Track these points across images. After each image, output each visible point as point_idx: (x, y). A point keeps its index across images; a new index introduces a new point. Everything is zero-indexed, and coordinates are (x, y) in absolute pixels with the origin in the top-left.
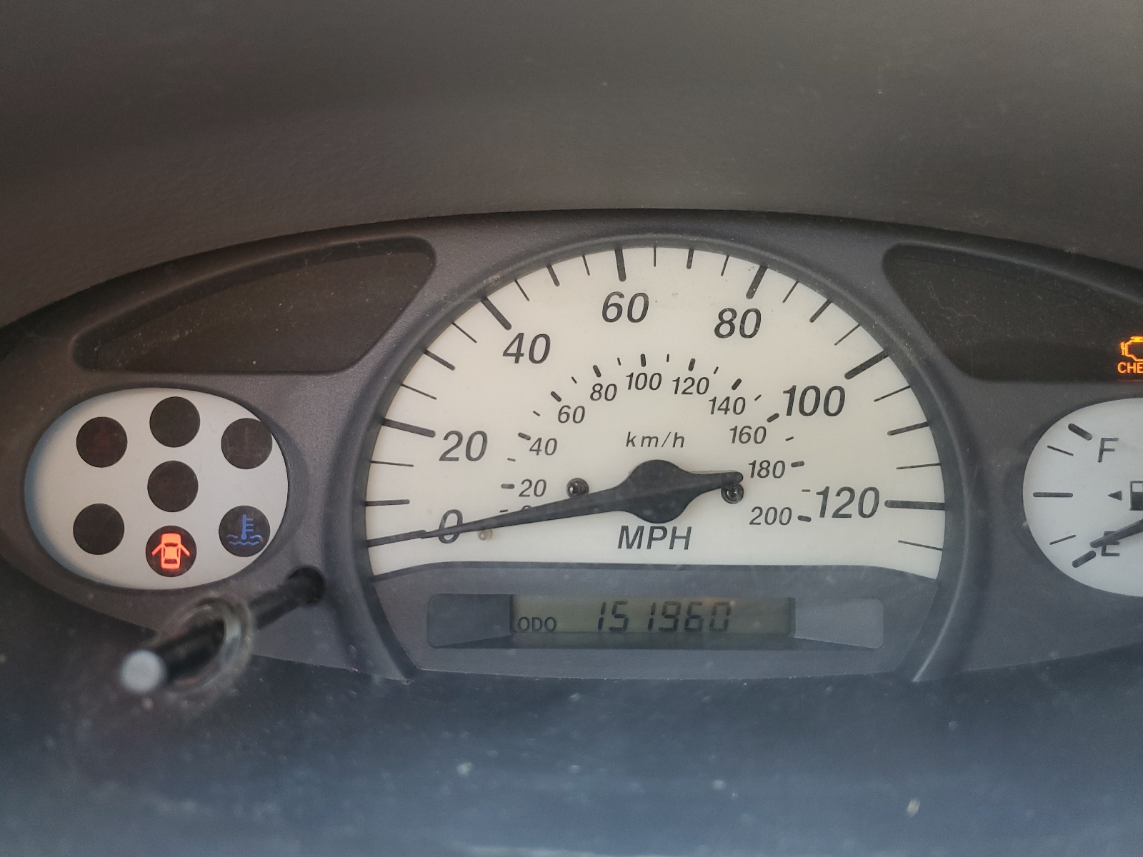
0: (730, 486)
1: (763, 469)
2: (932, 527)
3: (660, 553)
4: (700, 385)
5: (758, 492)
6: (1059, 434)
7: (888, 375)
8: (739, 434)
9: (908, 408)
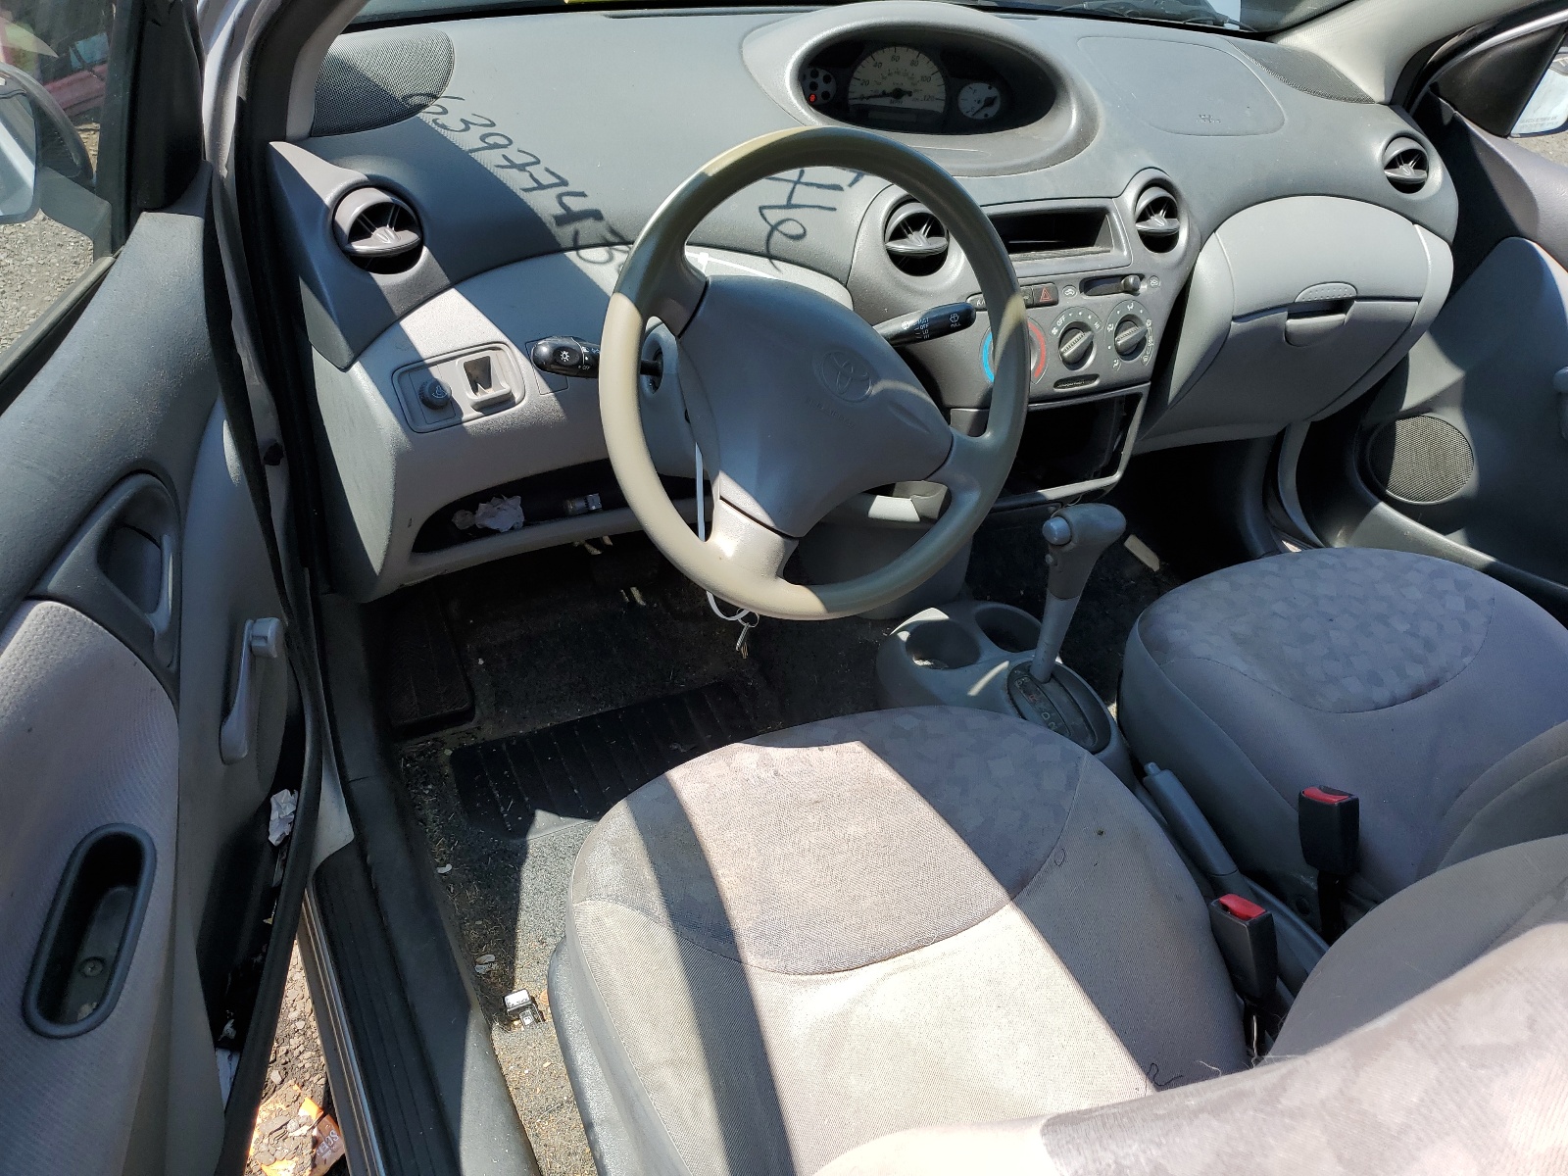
0: (910, 94)
1: (916, 91)
2: (943, 104)
3: (896, 105)
4: (911, 78)
5: (914, 95)
6: (967, 88)
7: (939, 75)
8: (913, 84)
9: (941, 81)
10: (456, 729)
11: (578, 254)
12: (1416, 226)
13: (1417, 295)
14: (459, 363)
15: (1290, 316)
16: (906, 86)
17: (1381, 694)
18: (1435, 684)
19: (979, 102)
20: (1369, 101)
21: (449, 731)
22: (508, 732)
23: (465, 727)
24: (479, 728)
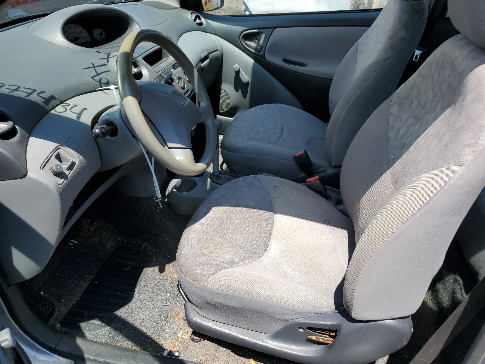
0: (79, 38)
1: (80, 36)
2: (91, 38)
4: (77, 33)
5: (81, 38)
6: (94, 31)
9: (86, 31)
10: (53, 318)
11: (55, 110)
12: (207, 33)
13: (216, 49)
14: (53, 157)
15: (202, 63)
16: (77, 36)
17: (278, 135)
18: (282, 128)
19: (99, 35)
20: (177, 8)
21: (51, 320)
22: (71, 305)
23: (55, 315)
24: (60, 312)
